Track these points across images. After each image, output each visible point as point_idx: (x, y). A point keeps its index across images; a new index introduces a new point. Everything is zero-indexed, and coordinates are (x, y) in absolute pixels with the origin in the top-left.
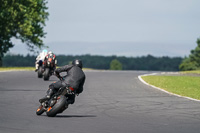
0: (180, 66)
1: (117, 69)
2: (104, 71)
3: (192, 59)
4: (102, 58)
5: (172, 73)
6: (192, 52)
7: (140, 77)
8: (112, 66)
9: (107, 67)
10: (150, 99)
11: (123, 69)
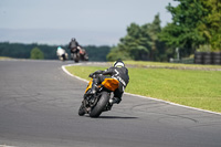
0: (108, 56)
1: (38, 58)
2: (24, 60)
3: (121, 48)
4: (22, 46)
5: (99, 63)
6: (122, 40)
7: (63, 67)
8: (33, 55)
9: (27, 56)
10: (74, 92)
11: (46, 58)
